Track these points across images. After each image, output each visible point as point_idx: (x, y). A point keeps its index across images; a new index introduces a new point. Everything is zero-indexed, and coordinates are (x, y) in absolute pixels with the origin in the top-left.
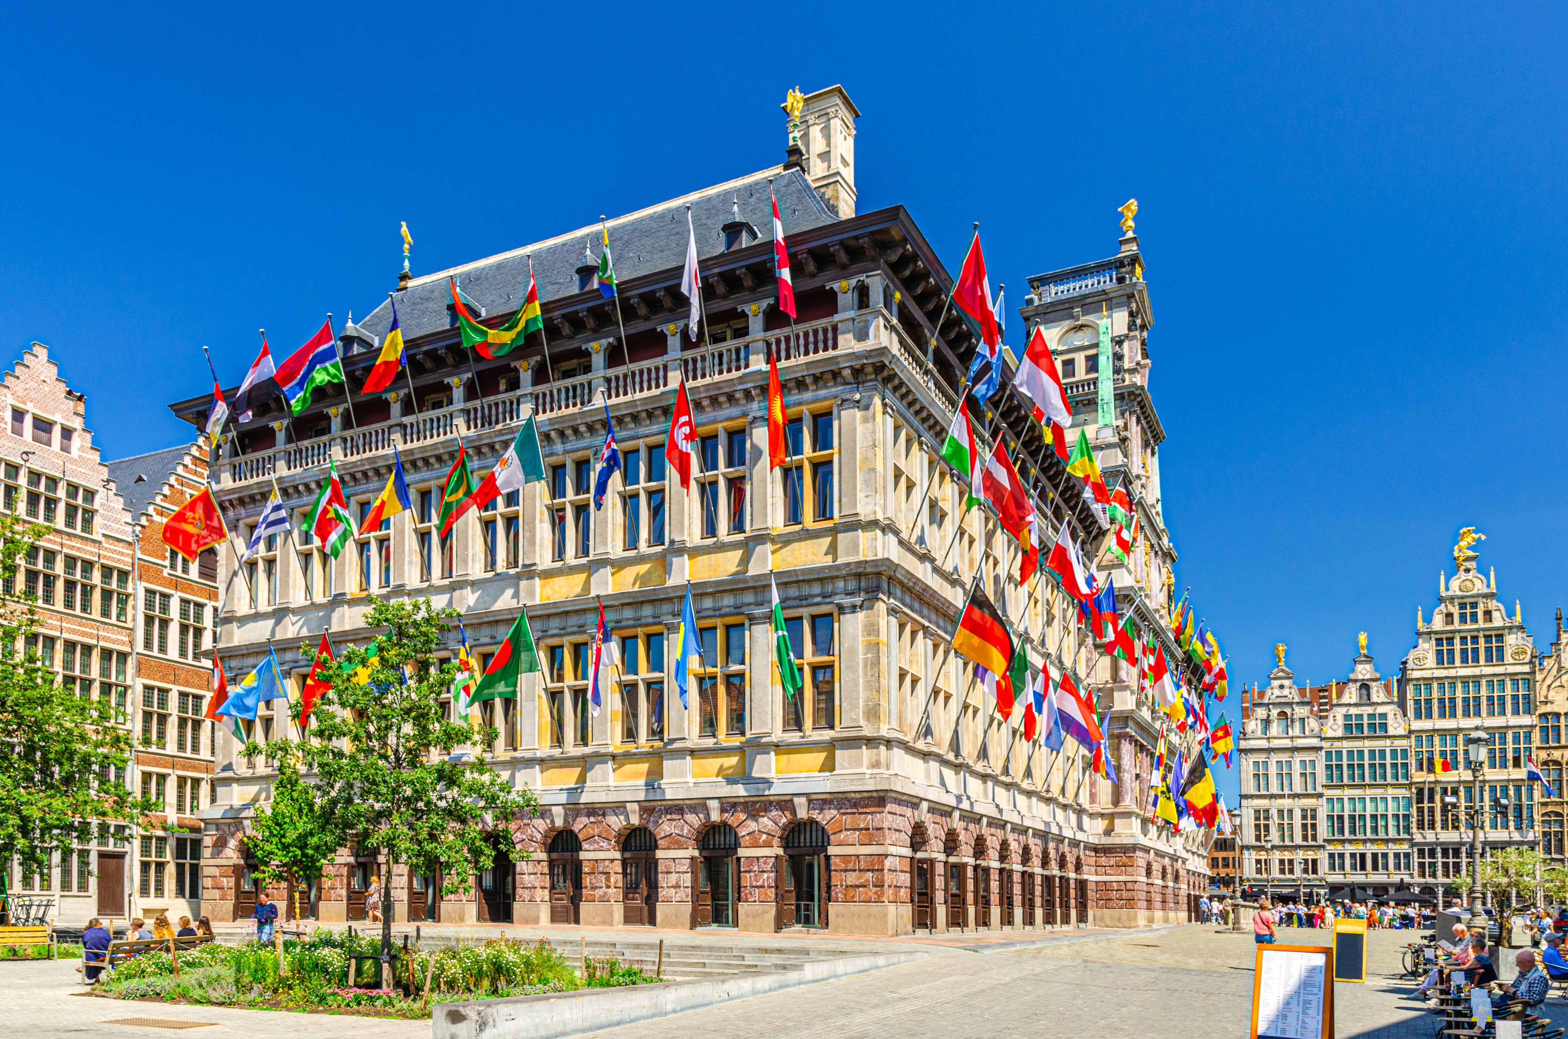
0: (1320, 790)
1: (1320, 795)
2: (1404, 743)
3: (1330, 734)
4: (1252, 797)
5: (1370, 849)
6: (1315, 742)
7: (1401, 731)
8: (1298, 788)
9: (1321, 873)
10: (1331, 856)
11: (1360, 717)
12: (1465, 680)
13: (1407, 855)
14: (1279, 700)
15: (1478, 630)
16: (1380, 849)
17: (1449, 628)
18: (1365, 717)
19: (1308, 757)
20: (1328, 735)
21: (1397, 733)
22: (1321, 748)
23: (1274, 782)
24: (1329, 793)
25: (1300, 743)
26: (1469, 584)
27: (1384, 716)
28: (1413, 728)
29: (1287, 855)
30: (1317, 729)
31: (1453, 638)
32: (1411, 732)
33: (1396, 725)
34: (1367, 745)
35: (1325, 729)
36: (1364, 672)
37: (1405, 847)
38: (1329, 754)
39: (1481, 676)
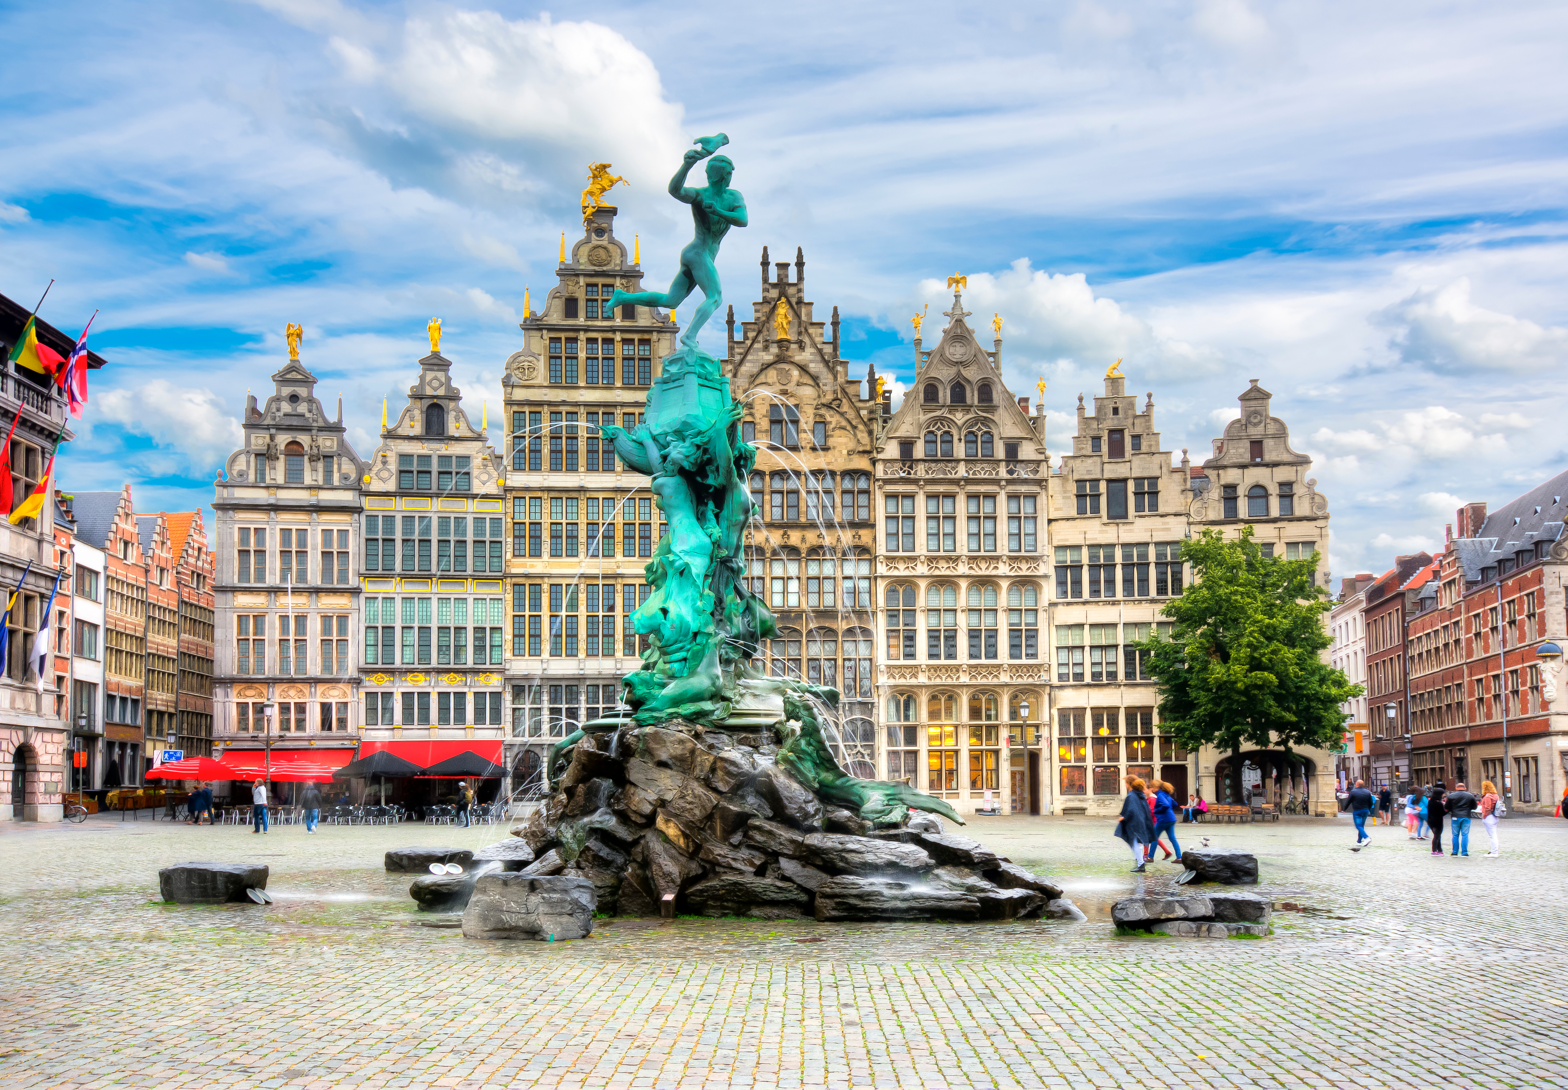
0: (353, 581)
1: (355, 592)
2: (497, 508)
3: (376, 486)
4: (234, 590)
5: (435, 686)
6: (347, 497)
7: (492, 488)
8: (315, 578)
9: (351, 729)
10: (371, 696)
11: (425, 459)
12: (592, 410)
13: (496, 696)
14: (288, 422)
15: (613, 330)
16: (450, 684)
17: (571, 322)
18: (435, 461)
19: (336, 522)
20: (373, 488)
21: (483, 491)
22: (359, 510)
23: (273, 564)
24: (368, 588)
25: (327, 497)
26: (602, 253)
27: (465, 459)
28: (509, 483)
29: (293, 697)
30: (353, 476)
31: (575, 340)
32: (507, 490)
33: (484, 477)
34: (434, 508)
35: (366, 478)
36: (435, 384)
37: (494, 682)
38: (372, 519)
39: (615, 405)
